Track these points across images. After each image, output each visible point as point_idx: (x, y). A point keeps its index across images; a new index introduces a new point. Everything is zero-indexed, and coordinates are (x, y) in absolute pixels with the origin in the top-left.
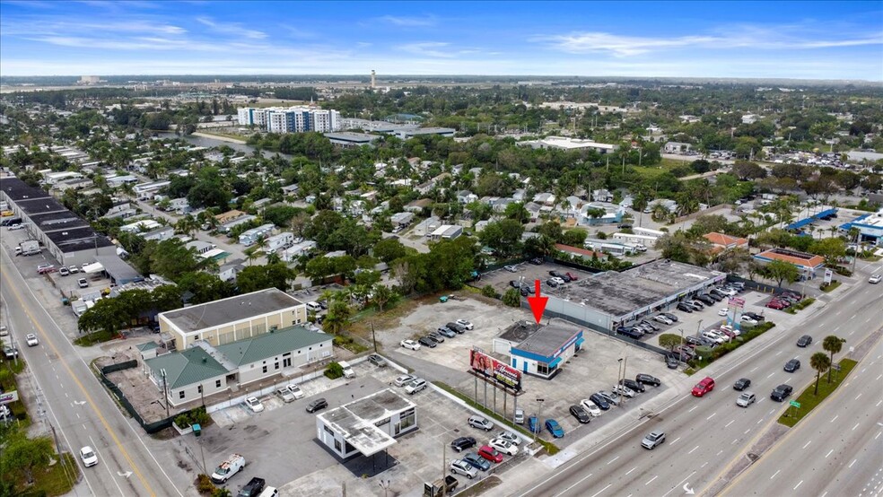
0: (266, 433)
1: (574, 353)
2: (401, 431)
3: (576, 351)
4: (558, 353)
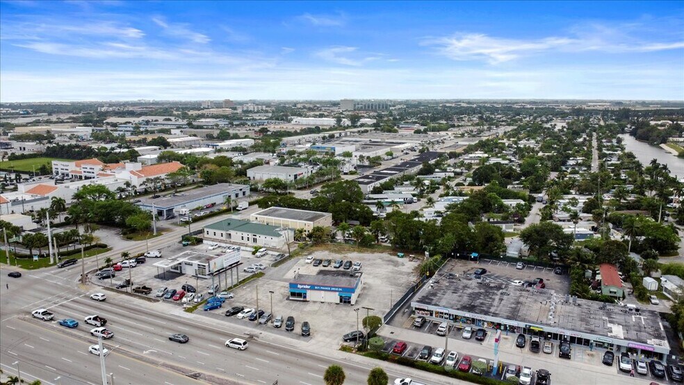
1: (338, 302)
2: (199, 276)
3: (341, 301)
4: (304, 287)
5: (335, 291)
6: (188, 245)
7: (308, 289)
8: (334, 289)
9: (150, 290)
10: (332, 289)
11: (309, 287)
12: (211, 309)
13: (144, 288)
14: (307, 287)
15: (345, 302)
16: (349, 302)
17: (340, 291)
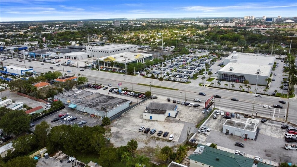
0: (265, 151)
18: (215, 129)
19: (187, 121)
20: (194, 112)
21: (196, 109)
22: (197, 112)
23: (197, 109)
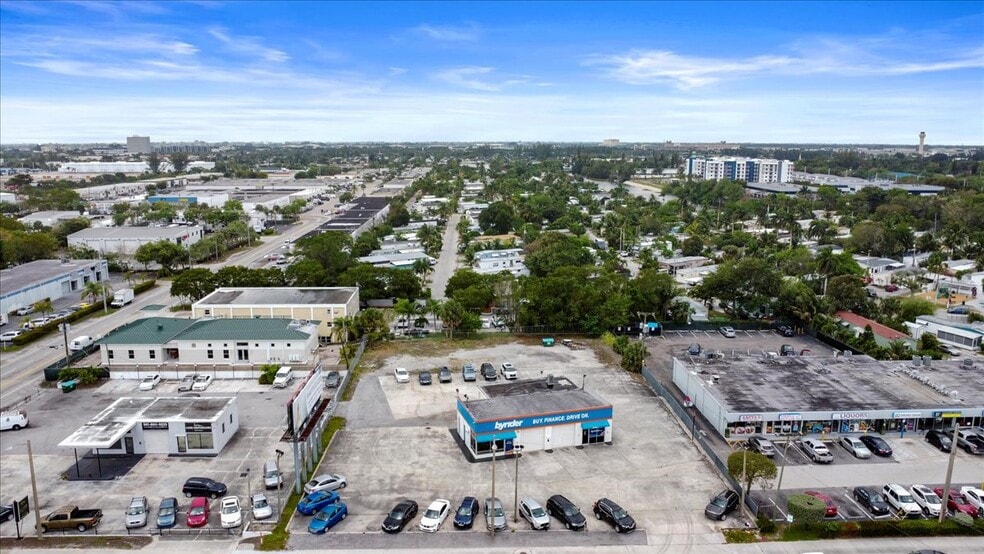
1: (579, 442)
2: (189, 451)
3: (585, 440)
4: (510, 424)
5: (575, 421)
6: (75, 387)
7: (518, 428)
8: (572, 417)
9: (96, 514)
10: (569, 417)
11: (520, 423)
12: (330, 526)
13: (77, 513)
14: (516, 423)
15: (593, 440)
16: (601, 439)
17: (585, 419)
18: (267, 434)
19: (394, 429)
20: (393, 477)
21: (393, 498)
22: (374, 485)
23: (389, 503)
